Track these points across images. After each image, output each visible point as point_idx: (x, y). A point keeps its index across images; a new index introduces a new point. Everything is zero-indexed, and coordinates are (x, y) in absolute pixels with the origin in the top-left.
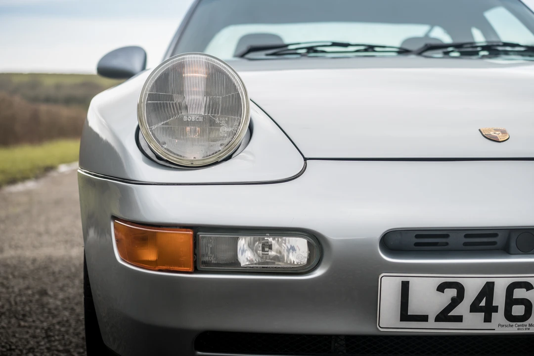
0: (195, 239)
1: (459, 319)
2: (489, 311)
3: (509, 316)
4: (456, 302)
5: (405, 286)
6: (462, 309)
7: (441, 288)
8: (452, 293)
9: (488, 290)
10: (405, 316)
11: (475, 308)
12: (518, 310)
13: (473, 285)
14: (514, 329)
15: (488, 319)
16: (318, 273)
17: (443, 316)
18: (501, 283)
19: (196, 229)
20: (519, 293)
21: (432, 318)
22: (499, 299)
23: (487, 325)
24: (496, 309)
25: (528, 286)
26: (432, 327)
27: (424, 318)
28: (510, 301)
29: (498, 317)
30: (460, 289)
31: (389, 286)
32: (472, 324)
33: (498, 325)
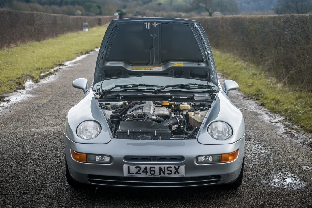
0: (87, 155)
1: (140, 174)
2: (146, 172)
3: (151, 174)
4: (139, 170)
5: (129, 167)
6: (141, 172)
7: (136, 168)
9: (146, 168)
10: (129, 173)
11: (143, 172)
12: (153, 172)
13: (143, 167)
14: (152, 176)
15: (146, 174)
16: (111, 164)
17: (137, 173)
18: (148, 167)
19: (87, 154)
20: (152, 169)
21: (135, 173)
22: (148, 170)
23: (146, 175)
24: (148, 172)
25: (154, 168)
26: (135, 175)
27: (133, 174)
28: (151, 171)
30: (140, 168)
31: (125, 167)
32: (143, 175)
33: (149, 175)
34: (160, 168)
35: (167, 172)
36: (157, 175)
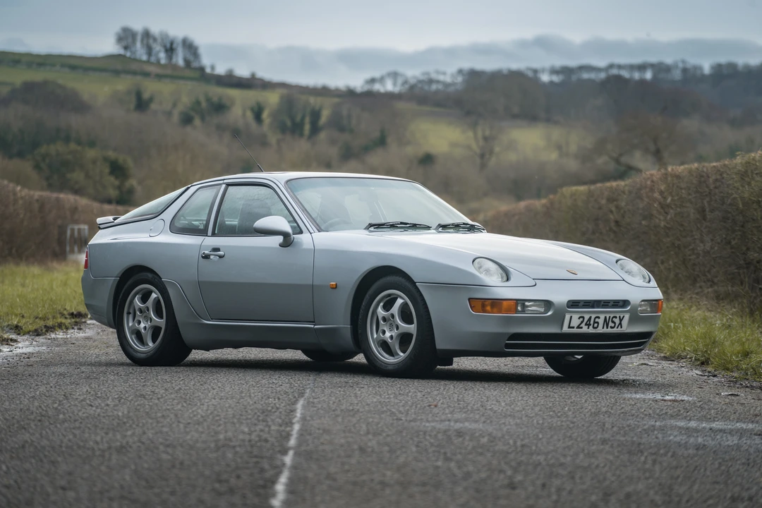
0: (517, 302)
1: (582, 328)
2: (589, 325)
3: (594, 328)
4: (582, 322)
5: (571, 317)
6: (583, 325)
7: (579, 318)
8: (581, 319)
9: (590, 319)
10: (569, 327)
11: (586, 324)
12: (596, 325)
13: (587, 317)
14: (594, 331)
15: (588, 328)
16: (550, 313)
17: (579, 327)
18: (593, 316)
19: (517, 300)
20: (597, 320)
21: (575, 327)
22: (592, 322)
23: (588, 330)
24: (591, 325)
25: (599, 318)
26: (575, 331)
27: (573, 328)
28: (595, 322)
29: (591, 327)
30: (583, 318)
31: (568, 317)
32: (585, 329)
33: (591, 330)
34: (606, 317)
35: (611, 324)
36: (600, 330)
